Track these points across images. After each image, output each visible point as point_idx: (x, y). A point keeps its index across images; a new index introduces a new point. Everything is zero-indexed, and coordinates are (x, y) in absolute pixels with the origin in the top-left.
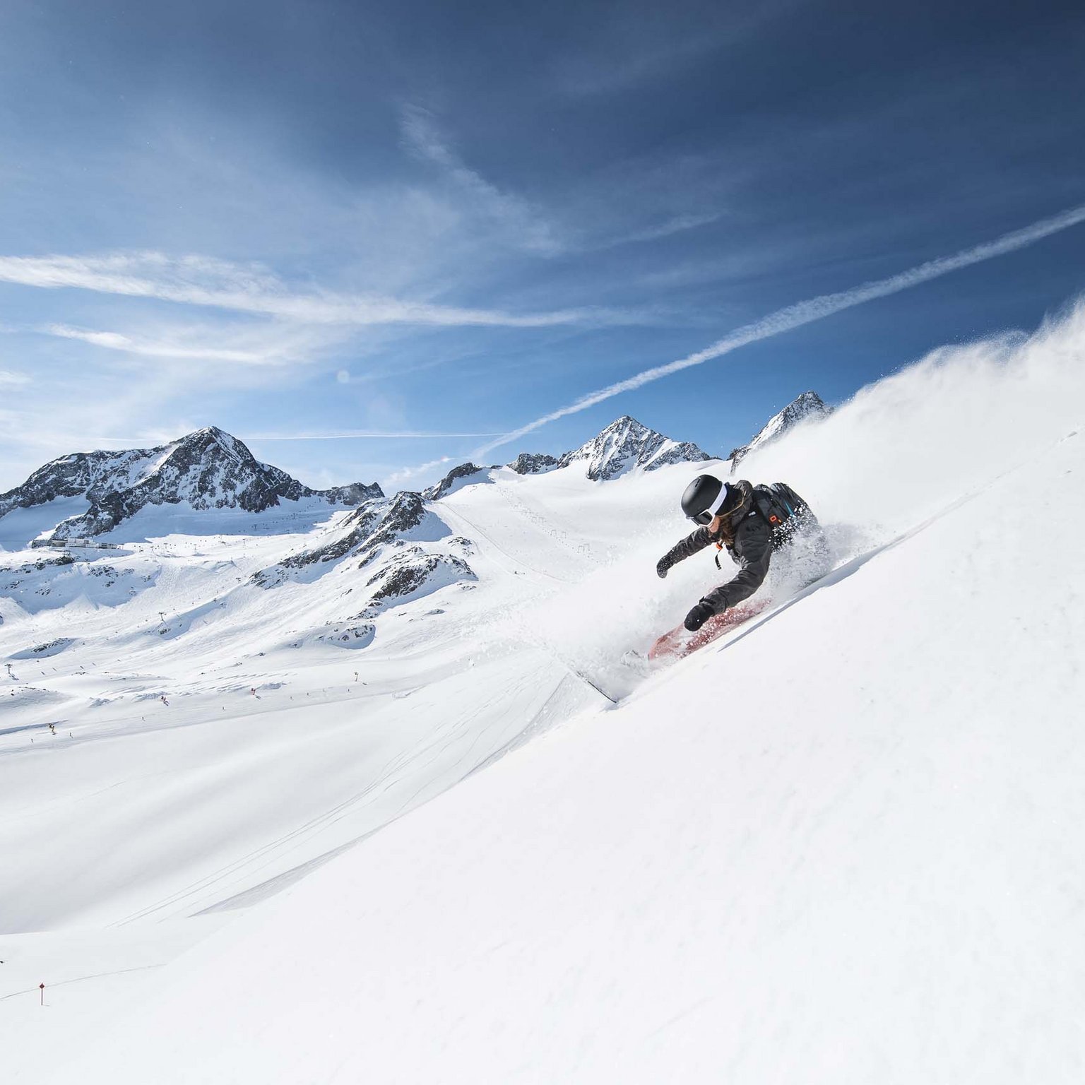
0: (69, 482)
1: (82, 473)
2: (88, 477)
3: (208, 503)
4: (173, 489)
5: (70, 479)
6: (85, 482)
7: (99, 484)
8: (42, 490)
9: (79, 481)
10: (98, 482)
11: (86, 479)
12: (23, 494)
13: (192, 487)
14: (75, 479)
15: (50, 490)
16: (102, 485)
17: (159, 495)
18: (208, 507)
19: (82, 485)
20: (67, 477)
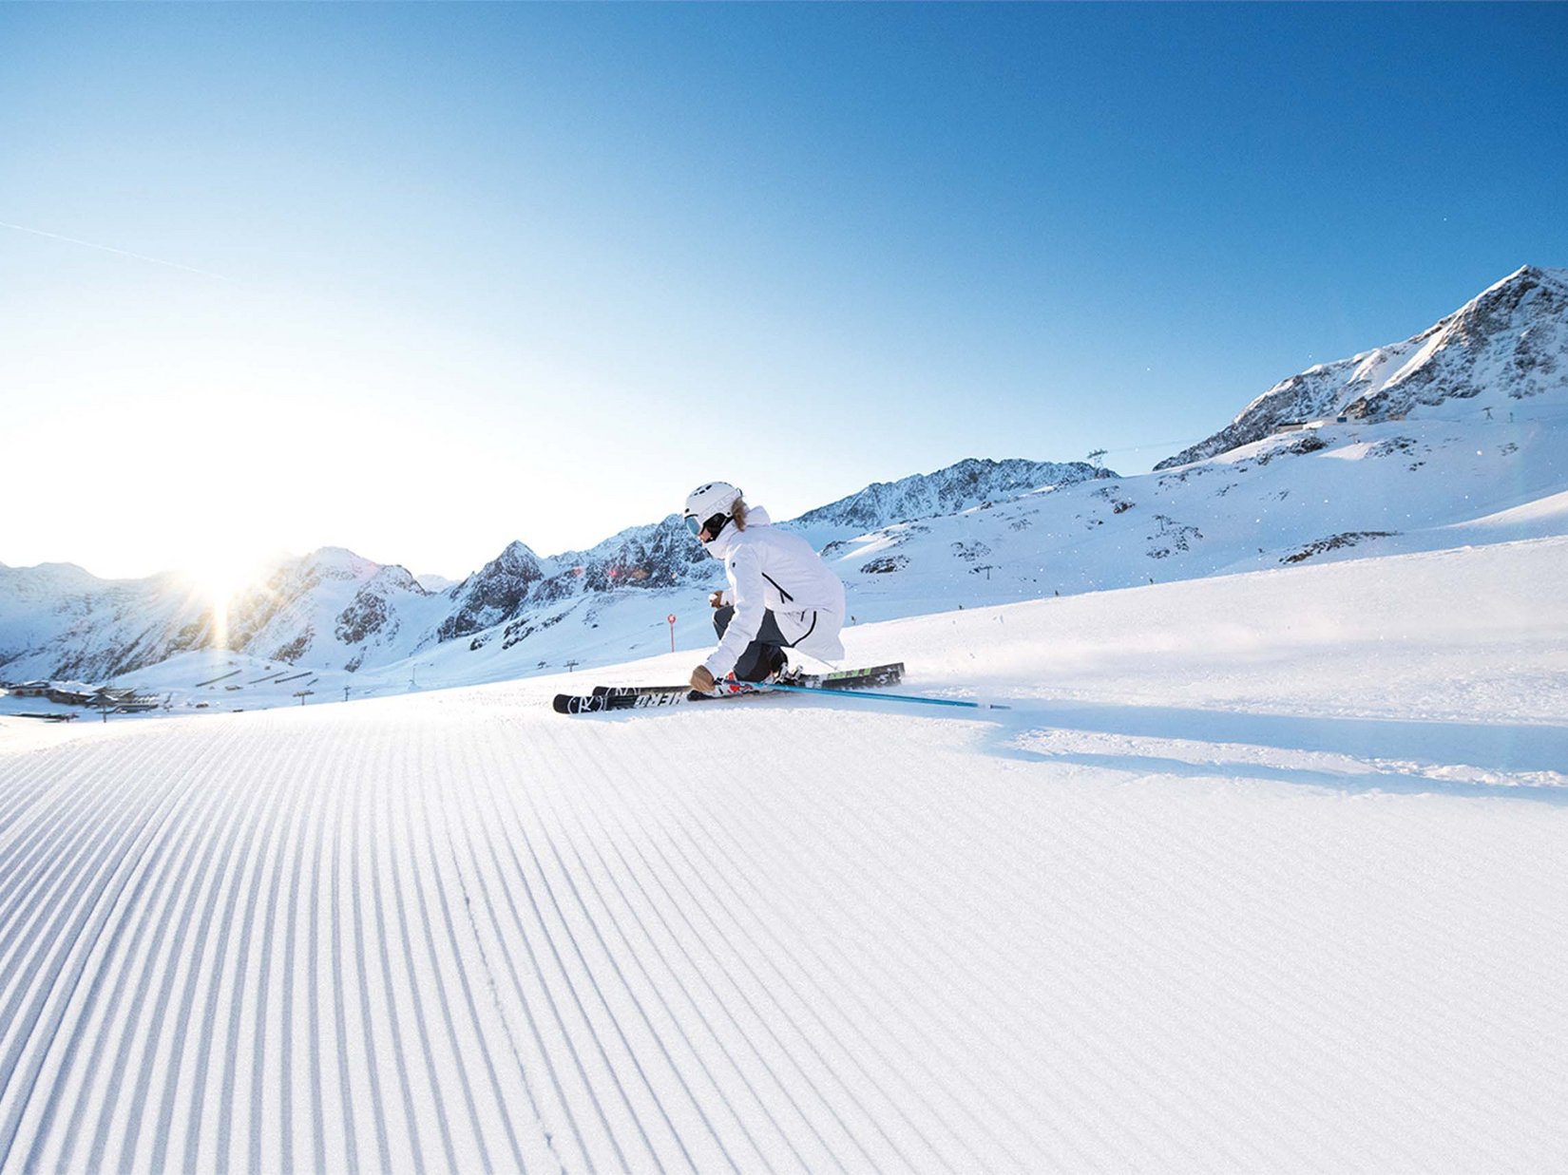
0: (1283, 416)
1: (1300, 400)
2: (1309, 403)
3: (1540, 384)
4: (1463, 377)
5: (1284, 411)
6: (1306, 411)
7: (1328, 407)
8: (1248, 431)
9: (1297, 410)
10: (1325, 405)
11: (1307, 407)
12: (1226, 439)
13: (1501, 366)
14: (1292, 410)
15: (1259, 429)
16: (1332, 408)
17: (1436, 391)
18: (1541, 390)
19: (1302, 415)
20: (1279, 410)
